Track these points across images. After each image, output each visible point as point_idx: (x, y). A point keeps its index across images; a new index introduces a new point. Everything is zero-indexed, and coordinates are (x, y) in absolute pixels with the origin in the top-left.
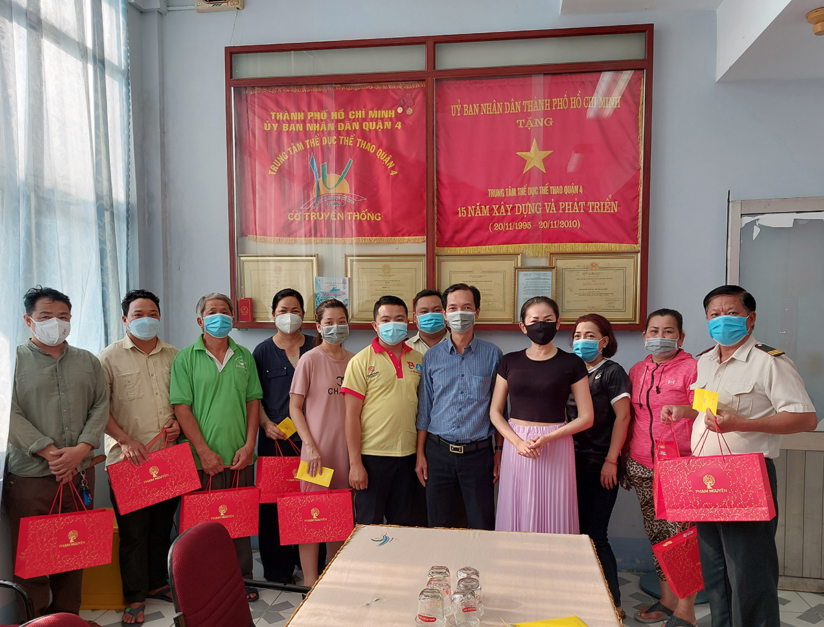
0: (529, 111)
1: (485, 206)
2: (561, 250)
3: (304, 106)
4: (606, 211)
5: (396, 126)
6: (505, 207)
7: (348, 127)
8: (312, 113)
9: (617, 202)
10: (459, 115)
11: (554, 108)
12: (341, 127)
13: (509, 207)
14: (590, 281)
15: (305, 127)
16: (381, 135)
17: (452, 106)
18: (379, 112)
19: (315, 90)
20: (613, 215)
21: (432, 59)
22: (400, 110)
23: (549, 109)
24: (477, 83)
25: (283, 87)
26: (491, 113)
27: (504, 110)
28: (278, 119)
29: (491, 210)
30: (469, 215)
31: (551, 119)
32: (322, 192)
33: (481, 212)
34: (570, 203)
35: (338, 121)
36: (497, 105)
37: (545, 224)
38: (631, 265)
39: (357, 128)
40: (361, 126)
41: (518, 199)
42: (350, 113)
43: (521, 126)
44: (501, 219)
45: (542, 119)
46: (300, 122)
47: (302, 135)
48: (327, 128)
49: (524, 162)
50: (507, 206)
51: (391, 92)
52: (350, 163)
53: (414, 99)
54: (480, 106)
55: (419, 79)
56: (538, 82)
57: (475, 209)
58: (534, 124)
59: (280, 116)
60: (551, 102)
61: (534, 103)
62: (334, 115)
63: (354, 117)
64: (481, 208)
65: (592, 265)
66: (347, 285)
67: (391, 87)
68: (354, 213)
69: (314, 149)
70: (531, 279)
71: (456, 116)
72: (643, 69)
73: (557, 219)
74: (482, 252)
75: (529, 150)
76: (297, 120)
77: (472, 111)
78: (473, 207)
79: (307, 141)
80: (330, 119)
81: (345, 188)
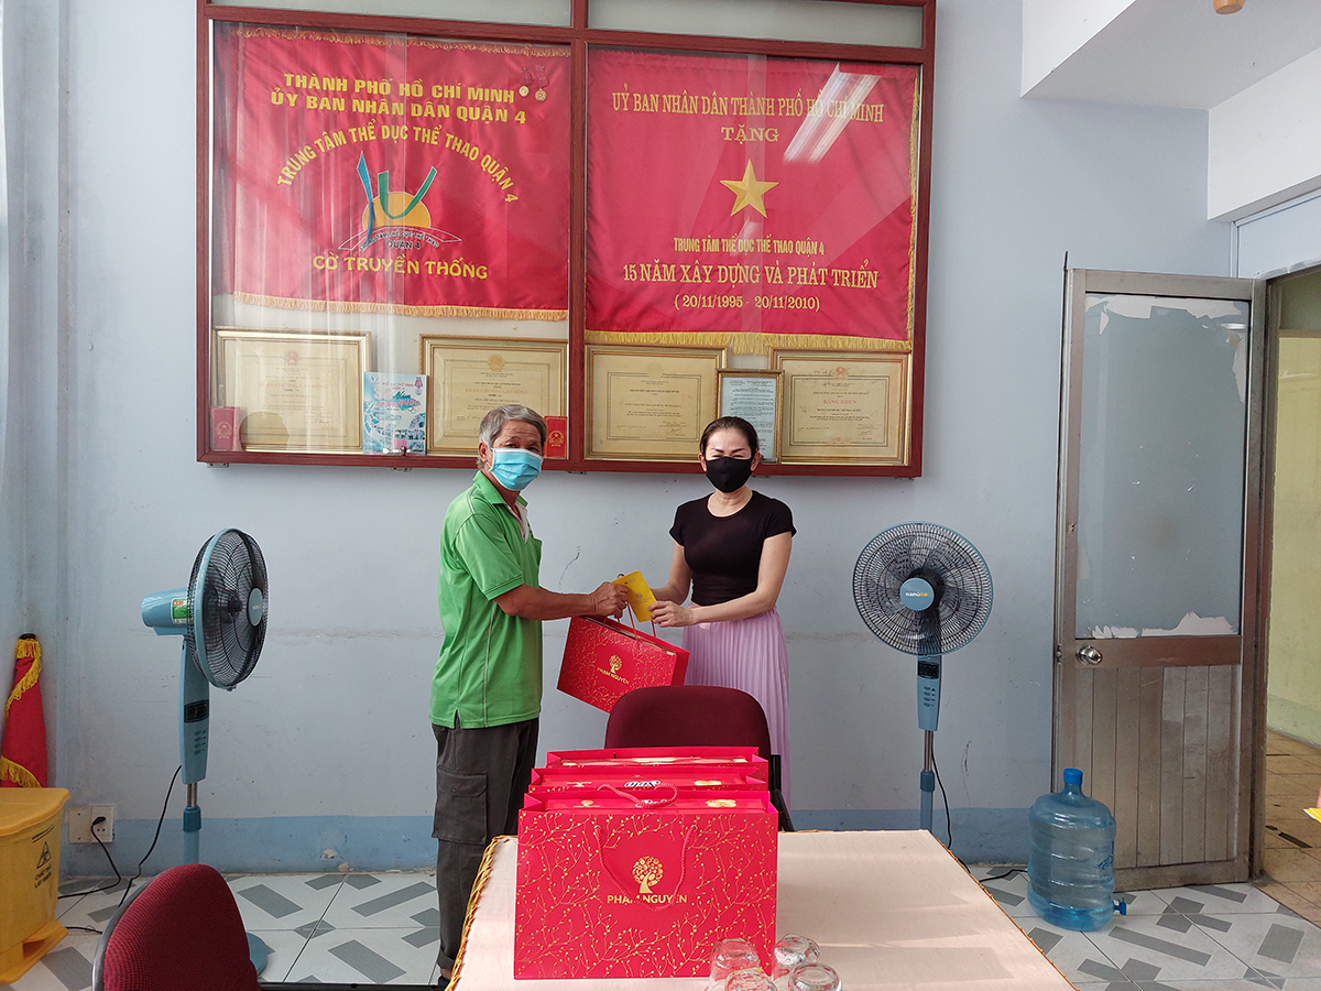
0: (741, 114)
1: (669, 266)
2: (790, 345)
3: (347, 70)
4: (859, 286)
5: (516, 118)
6: (701, 269)
7: (430, 111)
8: (363, 82)
9: (876, 273)
10: (626, 109)
11: (780, 114)
12: (416, 111)
13: (708, 270)
14: (835, 397)
15: (349, 105)
16: (488, 130)
17: (614, 94)
18: (487, 91)
19: (370, 41)
20: (870, 292)
21: (581, 9)
22: (524, 91)
23: (773, 114)
24: (656, 59)
25: (309, 32)
26: (678, 111)
27: (700, 110)
28: (298, 85)
29: (679, 273)
30: (642, 279)
31: (776, 131)
32: (380, 222)
33: (662, 274)
34: (805, 269)
35: (412, 100)
36: (688, 99)
37: (765, 300)
38: (897, 373)
39: (447, 115)
40: (453, 112)
41: (723, 258)
42: (434, 89)
43: (727, 138)
44: (694, 289)
45: (762, 130)
46: (340, 95)
47: (343, 119)
48: (390, 110)
49: (732, 197)
50: (705, 267)
51: (508, 60)
52: (432, 176)
53: (548, 77)
54: (661, 98)
55: (560, 40)
56: (754, 65)
57: (652, 269)
58: (749, 137)
59: (301, 81)
60: (776, 103)
61: (748, 102)
62: (405, 89)
63: (441, 95)
64: (661, 269)
65: (838, 370)
66: (424, 389)
67: (508, 49)
68: (439, 263)
69: (366, 145)
70: (742, 390)
71: (621, 111)
72: (919, 64)
73: (784, 294)
74: (663, 342)
75: (739, 178)
76: (335, 92)
77: (647, 105)
78: (649, 266)
79: (353, 131)
80: (397, 95)
81: (423, 218)
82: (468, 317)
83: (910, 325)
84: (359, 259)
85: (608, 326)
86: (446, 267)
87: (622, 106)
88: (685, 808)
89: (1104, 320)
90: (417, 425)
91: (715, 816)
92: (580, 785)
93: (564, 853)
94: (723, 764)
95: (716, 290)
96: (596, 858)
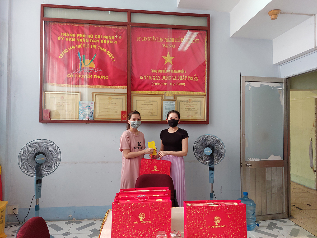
0: (166, 41)
1: (150, 76)
2: (178, 94)
3: (75, 32)
4: (194, 80)
5: (115, 43)
6: (158, 77)
7: (95, 41)
8: (79, 35)
9: (198, 77)
10: (140, 40)
11: (175, 41)
12: (92, 41)
13: (159, 77)
14: (189, 106)
15: (76, 40)
16: (108, 45)
17: (137, 37)
18: (108, 36)
19: (81, 25)
20: (197, 81)
21: (129, 18)
22: (116, 36)
23: (174, 41)
24: (146, 29)
25: (67, 23)
26: (152, 41)
27: (157, 40)
28: (64, 35)
29: (152, 77)
30: (144, 79)
31: (174, 45)
32: (83, 66)
33: (149, 78)
34: (182, 76)
35: (90, 39)
36: (154, 38)
37: (173, 84)
38: (203, 100)
39: (99, 42)
40: (100, 41)
41: (162, 74)
42: (96, 36)
43: (163, 47)
44: (156, 81)
45: (171, 45)
46: (74, 37)
47: (74, 43)
48: (85, 41)
49: (165, 60)
50: (159, 76)
51: (113, 29)
52: (95, 55)
53: (122, 33)
54: (148, 38)
55: (124, 25)
56: (169, 30)
58: (168, 46)
59: (65, 34)
60: (174, 39)
61: (168, 39)
62: (89, 36)
63: (97, 37)
64: (148, 77)
65: (189, 99)
66: (93, 105)
67: (113, 27)
68: (97, 76)
69: (80, 49)
70: (168, 104)
71: (139, 41)
72: (207, 30)
73: (177, 82)
74: (149, 93)
75: (166, 56)
76: (73, 37)
77: (145, 39)
78: (146, 76)
79: (77, 46)
80: (87, 38)
81: (93, 65)
82: (104, 88)
83: (206, 89)
84: (78, 75)
85: (136, 90)
86: (98, 77)
87: (139, 40)
88: (151, 201)
89: (250, 88)
90: (92, 113)
91: (157, 203)
92: (127, 196)
93: (122, 212)
94: (160, 191)
95: (161, 81)
96: (130, 213)
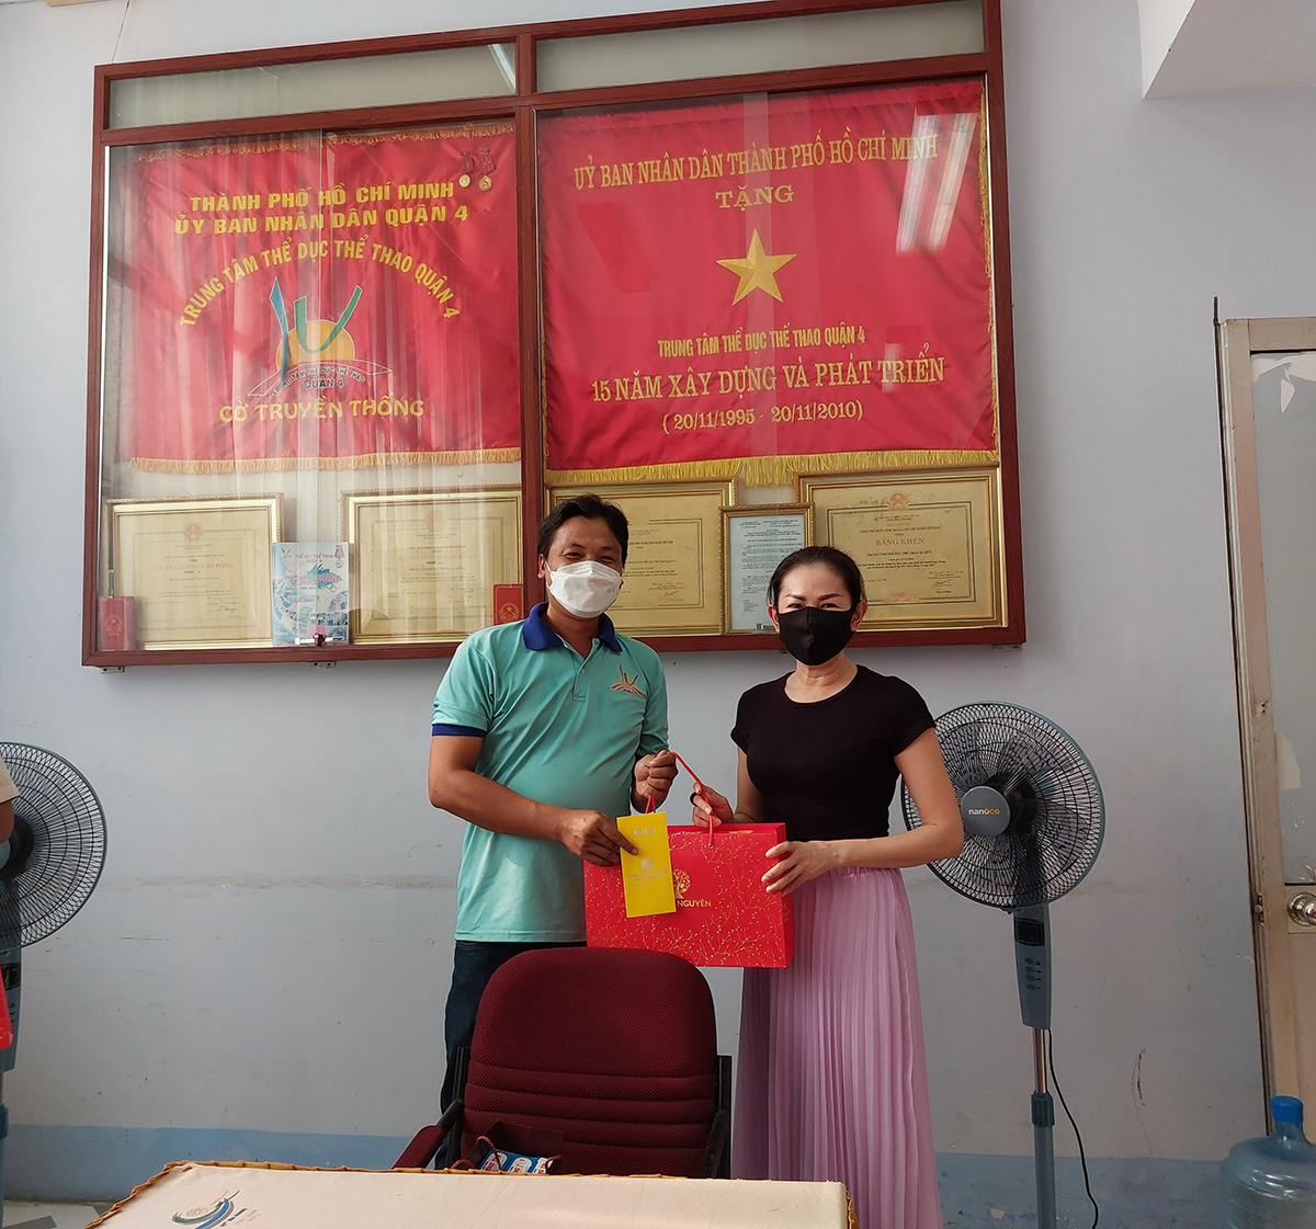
0: (741, 172)
2: (824, 468)
4: (918, 380)
5: (457, 215)
6: (696, 378)
7: (354, 219)
8: (278, 196)
10: (591, 186)
12: (338, 221)
13: (704, 380)
14: (891, 536)
15: (261, 225)
16: (423, 234)
17: (576, 170)
18: (421, 186)
19: (284, 147)
20: (936, 386)
21: (529, 72)
22: (465, 181)
23: (784, 167)
24: (627, 118)
25: (217, 145)
26: (659, 180)
27: (686, 174)
28: (205, 209)
29: (666, 386)
30: (618, 398)
32: (296, 359)
33: (644, 390)
34: (840, 365)
35: (332, 209)
36: (671, 164)
37: (786, 413)
38: (981, 496)
40: (382, 218)
42: (359, 192)
43: (725, 205)
44: (689, 405)
45: (770, 189)
46: (251, 214)
47: (255, 242)
48: (309, 224)
51: (445, 145)
52: (356, 296)
53: (494, 160)
54: (636, 167)
55: (501, 113)
57: (631, 384)
58: (753, 199)
60: (788, 153)
61: (750, 157)
62: (325, 198)
63: (366, 199)
65: (893, 497)
66: (346, 560)
67: (446, 134)
68: (365, 401)
70: (758, 534)
71: (585, 190)
73: (812, 401)
74: (649, 478)
75: (743, 254)
80: (316, 206)
81: (345, 348)
83: (997, 429)
84: (272, 407)
85: (576, 463)
86: (373, 406)
87: (587, 183)
90: (338, 607)
95: (718, 404)
